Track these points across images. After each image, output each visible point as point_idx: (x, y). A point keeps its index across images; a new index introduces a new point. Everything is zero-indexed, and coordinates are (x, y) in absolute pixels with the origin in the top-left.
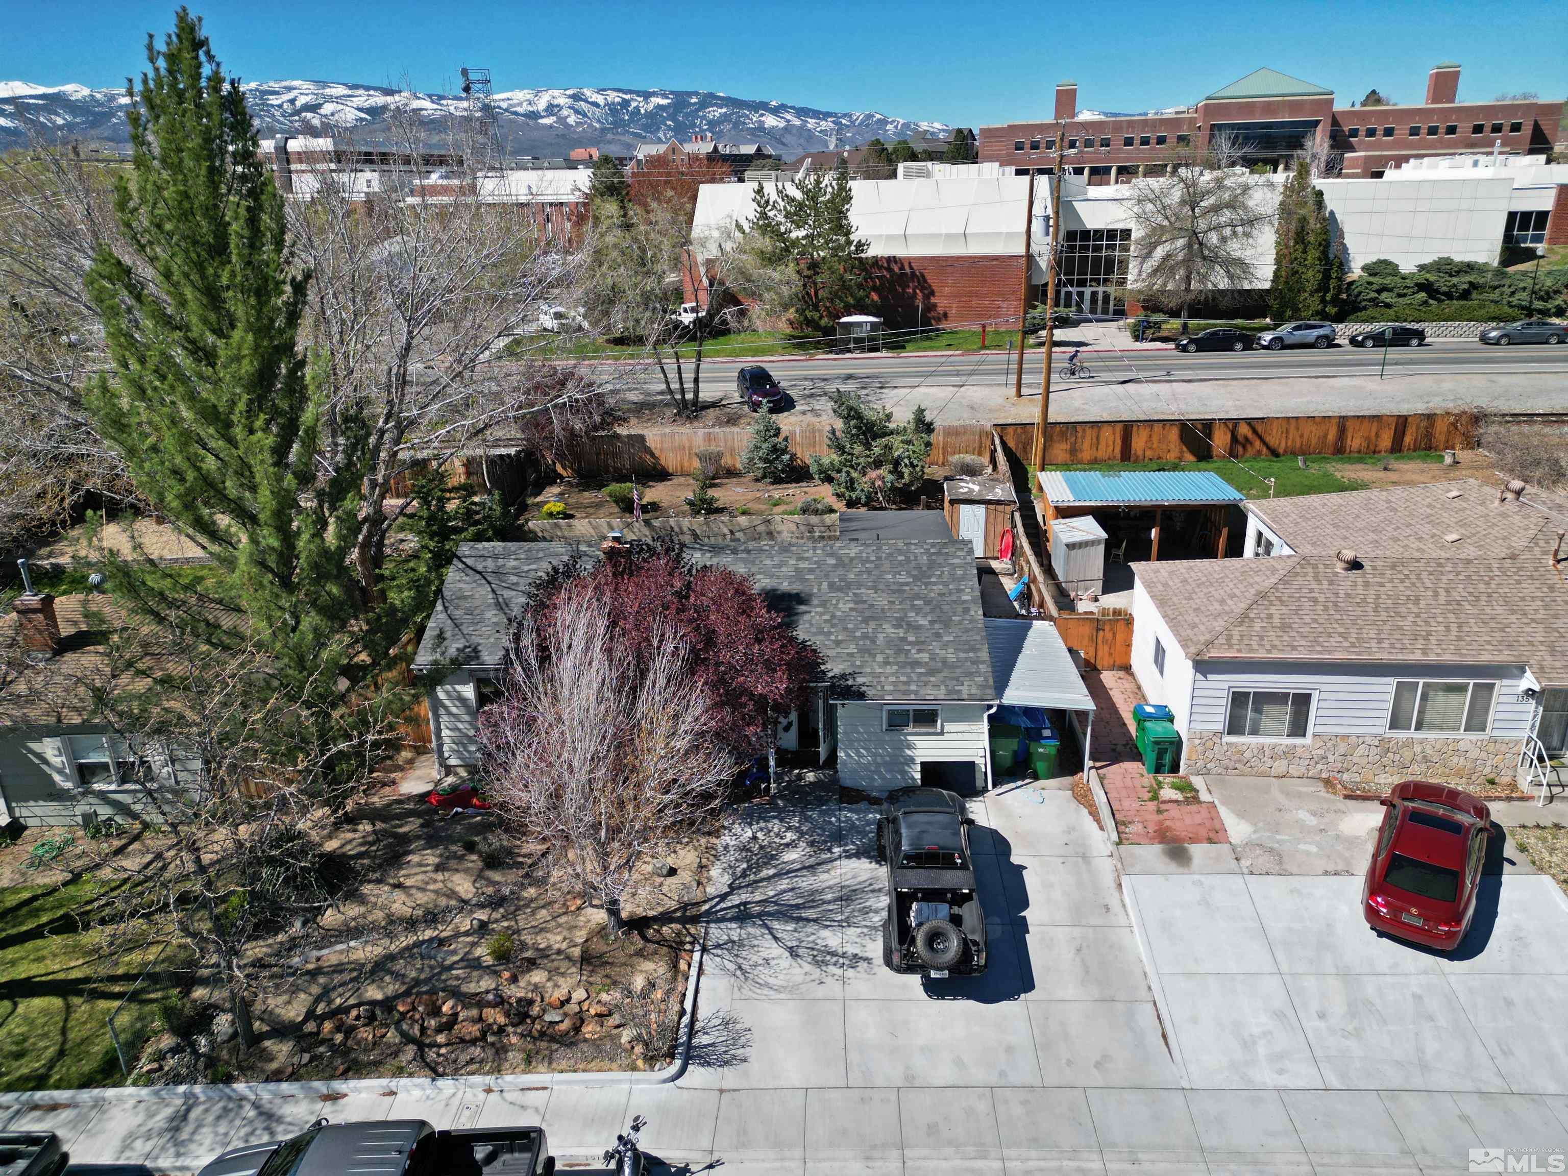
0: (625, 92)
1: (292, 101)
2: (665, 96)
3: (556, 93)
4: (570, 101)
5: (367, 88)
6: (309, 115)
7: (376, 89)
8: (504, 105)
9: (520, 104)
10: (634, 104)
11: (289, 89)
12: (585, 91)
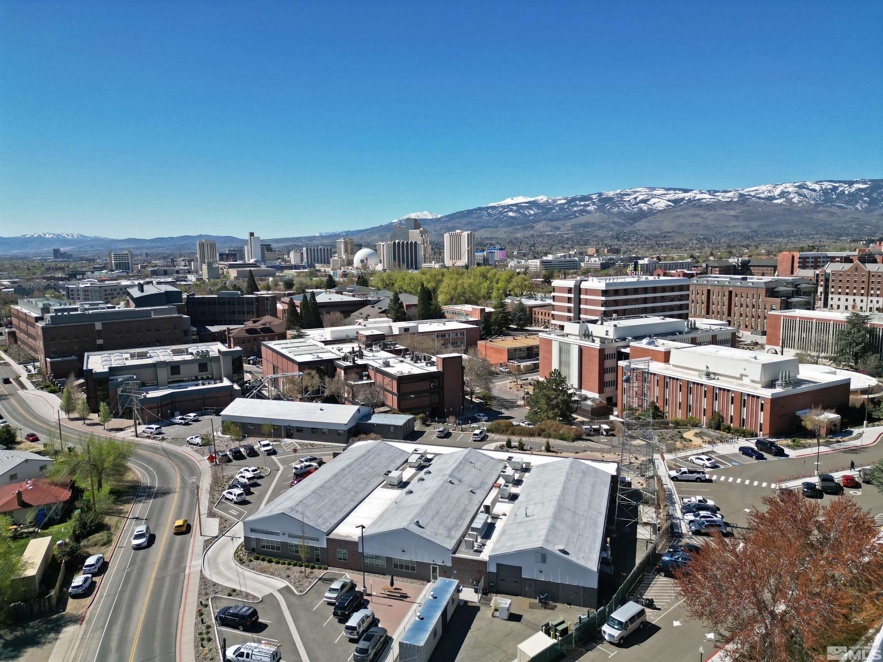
0: (836, 182)
1: (635, 198)
2: (864, 183)
3: (788, 185)
4: (796, 189)
5: (675, 190)
6: (642, 205)
7: (679, 190)
8: (753, 194)
9: (763, 193)
10: (841, 189)
11: (635, 192)
12: (808, 183)
